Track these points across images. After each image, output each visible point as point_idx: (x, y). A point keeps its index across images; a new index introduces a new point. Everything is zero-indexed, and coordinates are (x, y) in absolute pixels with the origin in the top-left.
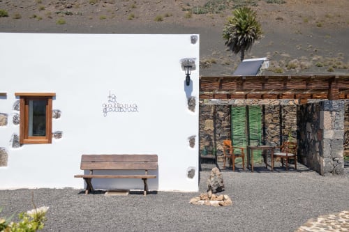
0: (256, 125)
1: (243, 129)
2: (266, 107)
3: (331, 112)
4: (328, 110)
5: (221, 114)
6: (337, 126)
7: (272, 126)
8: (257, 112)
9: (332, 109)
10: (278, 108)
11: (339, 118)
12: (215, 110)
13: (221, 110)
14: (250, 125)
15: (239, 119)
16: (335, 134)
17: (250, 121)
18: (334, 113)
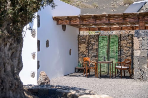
0: (114, 48)
1: (105, 50)
2: (122, 36)
3: (139, 38)
4: (136, 37)
5: (93, 41)
6: (143, 48)
7: (126, 49)
8: (116, 39)
9: (139, 36)
10: (130, 37)
11: (144, 42)
12: (89, 38)
13: (93, 38)
14: (111, 48)
15: (103, 44)
16: (142, 52)
17: (111, 45)
18: (141, 39)
